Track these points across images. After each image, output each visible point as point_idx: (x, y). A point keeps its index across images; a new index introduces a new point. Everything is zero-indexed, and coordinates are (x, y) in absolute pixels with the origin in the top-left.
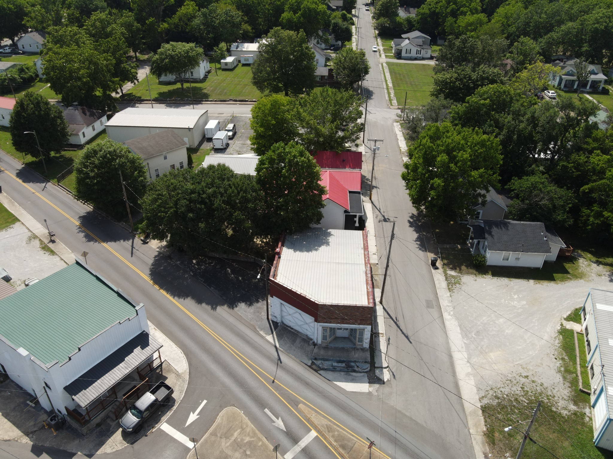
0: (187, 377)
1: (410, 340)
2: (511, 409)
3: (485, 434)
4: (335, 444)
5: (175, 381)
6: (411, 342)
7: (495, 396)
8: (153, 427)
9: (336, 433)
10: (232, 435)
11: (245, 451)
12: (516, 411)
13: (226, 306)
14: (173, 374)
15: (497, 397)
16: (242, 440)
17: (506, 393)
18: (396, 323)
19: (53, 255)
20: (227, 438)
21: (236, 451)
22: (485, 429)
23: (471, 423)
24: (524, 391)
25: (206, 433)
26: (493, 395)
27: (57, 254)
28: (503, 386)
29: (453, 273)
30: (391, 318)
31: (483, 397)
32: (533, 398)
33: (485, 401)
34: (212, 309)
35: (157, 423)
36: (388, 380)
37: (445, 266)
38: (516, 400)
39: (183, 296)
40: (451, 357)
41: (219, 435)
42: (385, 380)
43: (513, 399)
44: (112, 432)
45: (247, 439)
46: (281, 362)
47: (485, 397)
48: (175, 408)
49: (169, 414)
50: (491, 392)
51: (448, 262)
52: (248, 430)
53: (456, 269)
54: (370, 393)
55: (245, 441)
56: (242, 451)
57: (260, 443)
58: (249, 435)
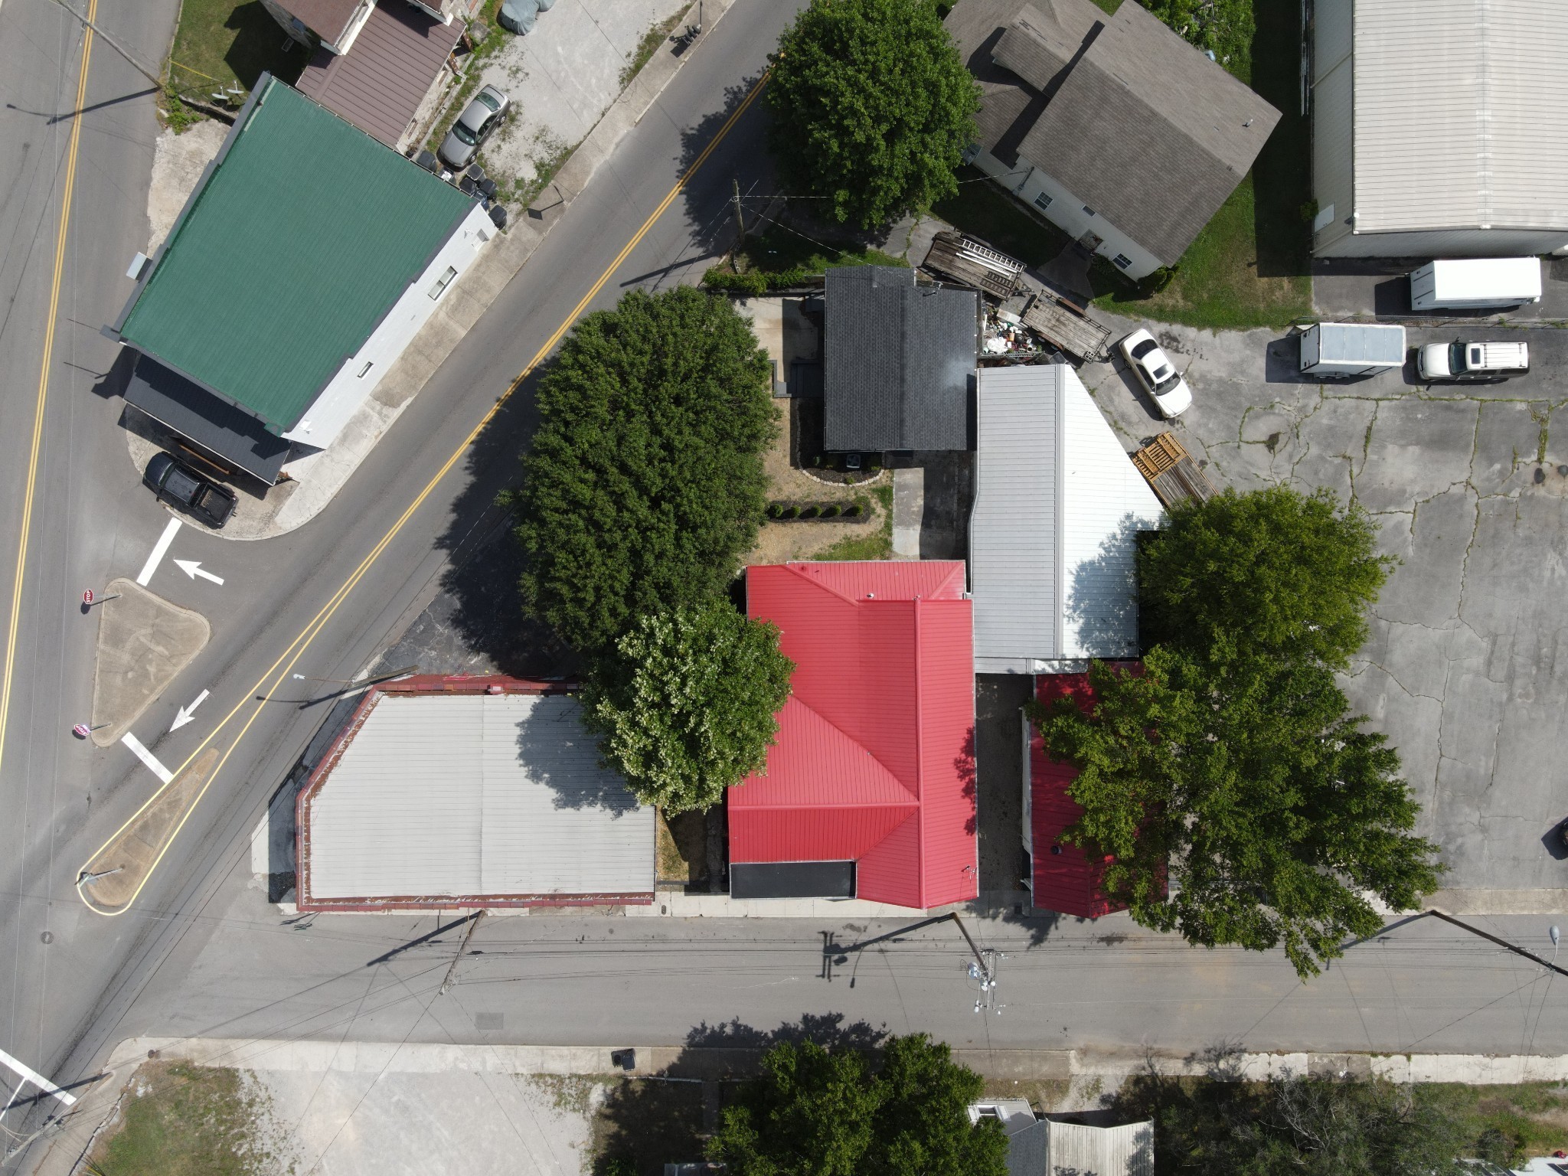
0: (268, 535)
1: (377, 965)
2: (226, 1121)
3: (187, 1062)
4: (149, 814)
5: (258, 516)
6: (370, 964)
7: (254, 1100)
8: (172, 506)
9: (167, 816)
10: (158, 644)
11: (132, 669)
12: (222, 1128)
13: (449, 567)
14: (272, 508)
15: (251, 1104)
16: (150, 661)
17: (258, 1121)
18: (425, 938)
19: (622, 81)
20: (153, 636)
21: (133, 654)
22: (196, 1064)
23: (211, 1044)
24: (261, 1155)
25: (163, 598)
26: (257, 1096)
27: (623, 90)
28: (275, 1121)
29: (597, 1096)
30: (439, 931)
31: (255, 1078)
32: (246, 1167)
33: (247, 1080)
34: (439, 539)
35: (180, 510)
36: (280, 910)
37: (621, 1082)
38: (243, 1136)
39: (476, 463)
40: (344, 1038)
41: (158, 621)
42: (281, 905)
43: (244, 1129)
44: (161, 441)
45: (152, 669)
46: (302, 708)
47: (256, 1082)
48: (209, 531)
49: (198, 526)
50: (263, 1094)
51: (633, 1092)
52: (169, 668)
53: (609, 1106)
54: (250, 875)
55: (148, 667)
56: (133, 663)
57: (146, 692)
58: (159, 671)
